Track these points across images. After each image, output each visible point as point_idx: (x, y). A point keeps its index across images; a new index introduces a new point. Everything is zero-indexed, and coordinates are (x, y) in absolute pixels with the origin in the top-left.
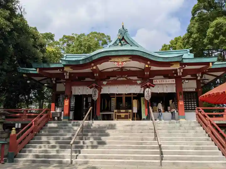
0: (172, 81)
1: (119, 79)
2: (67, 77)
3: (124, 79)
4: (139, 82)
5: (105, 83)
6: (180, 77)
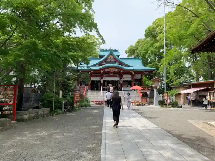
0: (131, 76)
1: (110, 75)
2: (90, 73)
3: (112, 75)
4: (118, 76)
5: (105, 76)
6: (133, 75)
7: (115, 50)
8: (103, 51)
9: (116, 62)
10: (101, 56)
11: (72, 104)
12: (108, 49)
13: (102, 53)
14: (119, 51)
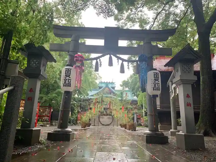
7: (112, 83)
8: (101, 83)
9: (111, 93)
10: (100, 88)
11: (77, 120)
12: (106, 82)
13: (100, 85)
14: (115, 83)
